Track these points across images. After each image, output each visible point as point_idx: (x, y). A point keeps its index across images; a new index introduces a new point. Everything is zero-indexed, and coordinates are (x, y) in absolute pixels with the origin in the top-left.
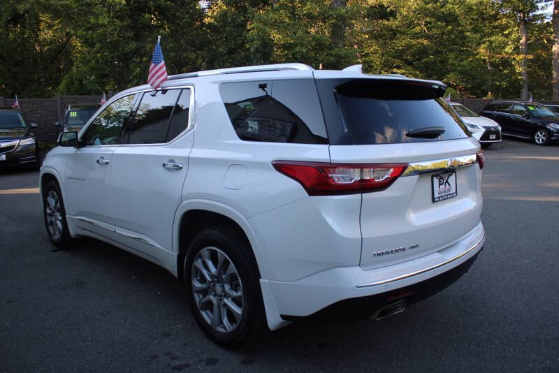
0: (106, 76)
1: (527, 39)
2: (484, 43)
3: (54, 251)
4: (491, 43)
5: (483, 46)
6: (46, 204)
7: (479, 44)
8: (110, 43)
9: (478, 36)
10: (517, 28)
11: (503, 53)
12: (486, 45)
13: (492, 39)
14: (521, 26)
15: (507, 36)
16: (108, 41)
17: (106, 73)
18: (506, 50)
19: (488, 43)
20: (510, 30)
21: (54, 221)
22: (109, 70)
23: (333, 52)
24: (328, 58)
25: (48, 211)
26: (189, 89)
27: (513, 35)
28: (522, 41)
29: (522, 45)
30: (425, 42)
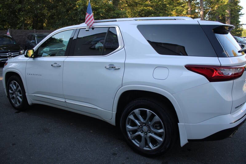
0: (4, 21)
1: (191, 9)
2: (174, 9)
3: (16, 113)
4: (177, 9)
5: (174, 11)
6: (8, 88)
7: (172, 10)
8: (7, 4)
9: (171, 6)
10: (187, 4)
11: (182, 14)
12: (175, 11)
13: (177, 8)
14: (189, 3)
15: (183, 7)
16: (6, 3)
17: (5, 19)
18: (183, 13)
19: (176, 10)
20: (184, 4)
21: (15, 97)
22: (6, 18)
23: (116, 12)
24: (113, 14)
25: (10, 91)
26: (114, 27)
27: (186, 7)
28: (189, 9)
29: (189, 11)
30: (151, 8)
